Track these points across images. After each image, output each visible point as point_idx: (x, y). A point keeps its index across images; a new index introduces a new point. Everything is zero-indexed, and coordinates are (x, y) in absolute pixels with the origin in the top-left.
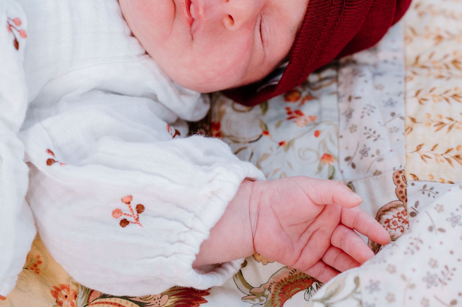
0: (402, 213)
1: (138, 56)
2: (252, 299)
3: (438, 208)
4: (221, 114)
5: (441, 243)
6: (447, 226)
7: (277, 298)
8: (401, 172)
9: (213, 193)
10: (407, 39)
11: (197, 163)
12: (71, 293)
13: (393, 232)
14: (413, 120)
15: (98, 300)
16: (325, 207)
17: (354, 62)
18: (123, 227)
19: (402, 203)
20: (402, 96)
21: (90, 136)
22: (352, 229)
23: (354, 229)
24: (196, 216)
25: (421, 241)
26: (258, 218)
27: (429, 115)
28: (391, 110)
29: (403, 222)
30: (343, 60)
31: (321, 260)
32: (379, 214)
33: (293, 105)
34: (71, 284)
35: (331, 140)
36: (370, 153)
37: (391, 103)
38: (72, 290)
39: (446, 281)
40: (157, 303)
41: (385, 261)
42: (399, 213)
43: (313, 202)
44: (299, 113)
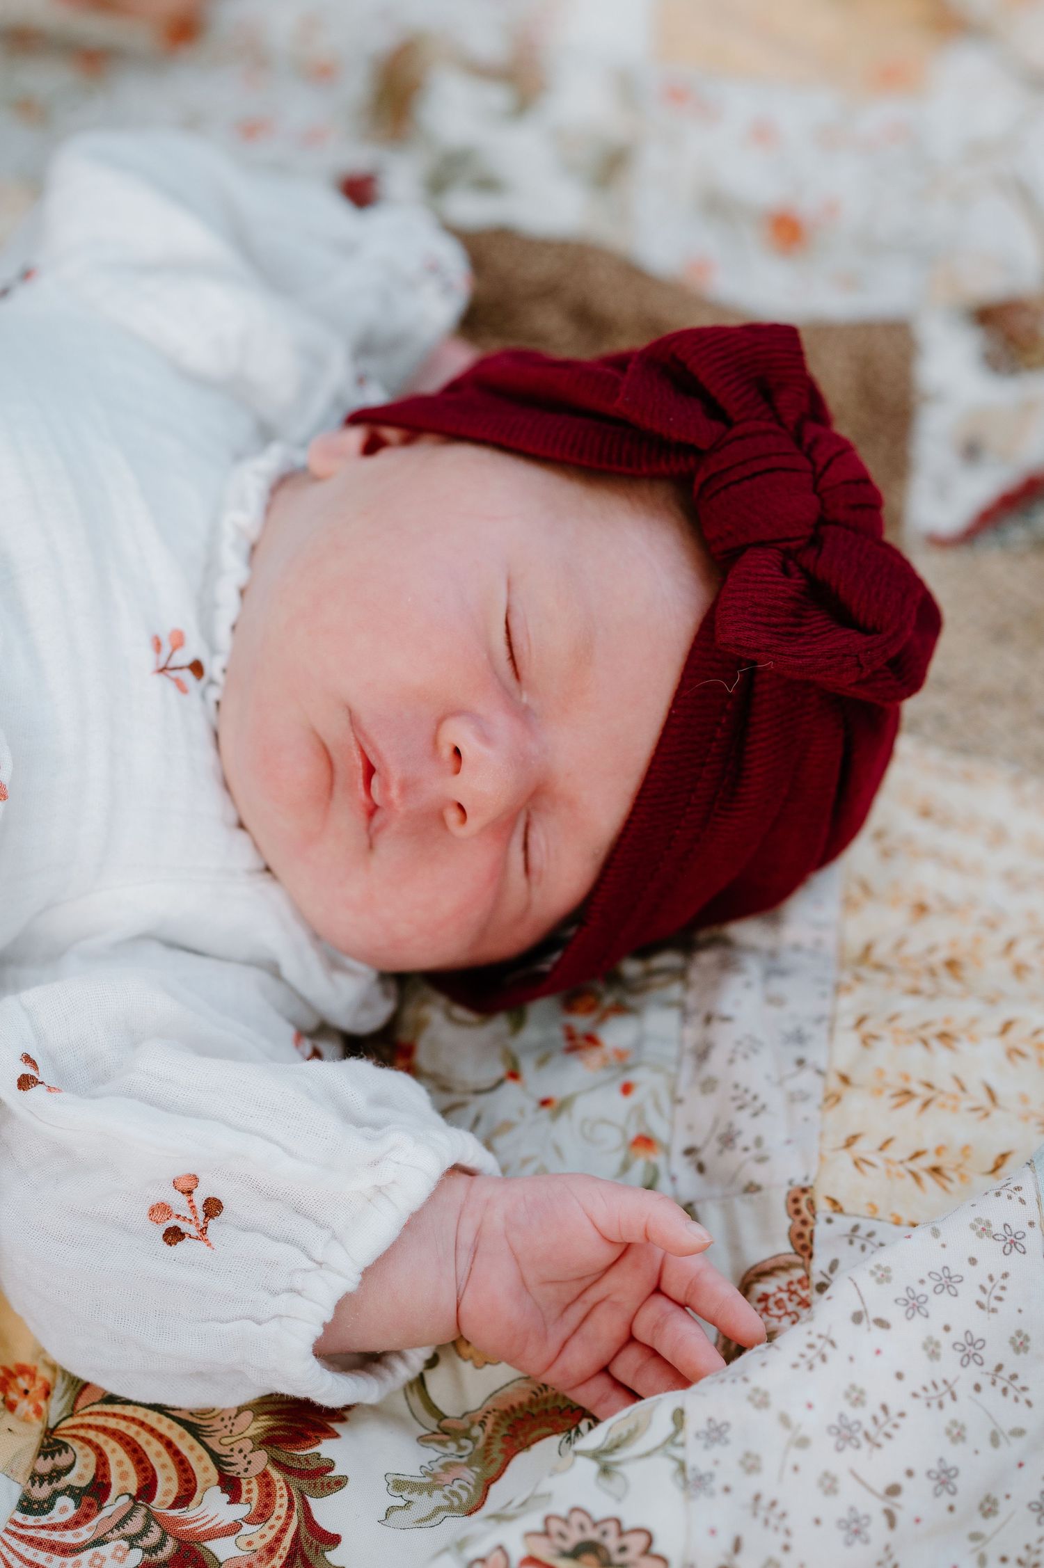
0: (800, 1282)
1: (250, 872)
2: (442, 1443)
3: (879, 1273)
4: (421, 1025)
5: (878, 1352)
6: (894, 1314)
7: (498, 1446)
8: (804, 1191)
9: (379, 1190)
10: (849, 904)
11: (352, 1119)
12: (39, 1384)
13: (774, 1323)
14: (845, 1079)
15: (97, 1408)
16: (627, 1248)
17: (727, 943)
18: (170, 1244)
19: (799, 1260)
20: (825, 1025)
21: (122, 1036)
22: (682, 1306)
23: (688, 1306)
24: (334, 1237)
25: (833, 1343)
26: (474, 1258)
27: (880, 1073)
28: (796, 1051)
29: (799, 1304)
30: (702, 935)
31: (605, 1370)
32: (748, 1279)
33: (581, 1023)
34: (40, 1365)
35: (657, 1106)
36: (741, 1142)
37: (799, 1038)
38: (42, 1379)
39: (881, 1439)
40: (226, 1427)
41: (746, 1380)
42: (791, 1283)
43: (600, 1233)
44: (592, 1040)
